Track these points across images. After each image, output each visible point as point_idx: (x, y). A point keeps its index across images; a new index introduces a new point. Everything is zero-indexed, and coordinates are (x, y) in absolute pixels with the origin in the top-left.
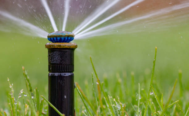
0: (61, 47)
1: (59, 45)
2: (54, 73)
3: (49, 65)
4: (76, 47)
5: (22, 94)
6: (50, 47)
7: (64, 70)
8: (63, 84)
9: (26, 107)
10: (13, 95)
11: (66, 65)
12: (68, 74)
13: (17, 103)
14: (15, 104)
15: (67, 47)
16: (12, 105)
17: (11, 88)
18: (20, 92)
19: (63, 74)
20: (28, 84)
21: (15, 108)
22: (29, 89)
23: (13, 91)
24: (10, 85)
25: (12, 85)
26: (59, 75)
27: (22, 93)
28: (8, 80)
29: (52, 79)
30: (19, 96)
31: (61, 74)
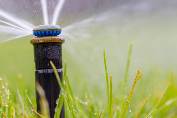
25: (7, 84)
28: (1, 80)
31: (47, 71)
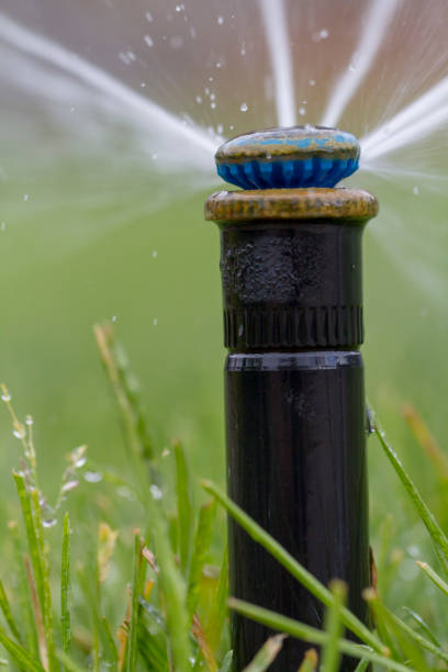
0: (299, 215)
1: (284, 202)
2: (258, 356)
3: (227, 315)
4: (371, 209)
5: (78, 469)
6: (236, 216)
7: (316, 340)
8: (313, 414)
9: (105, 540)
10: (33, 481)
11: (324, 308)
12: (332, 359)
13: (55, 522)
14: (46, 525)
15: (330, 213)
16: (30, 531)
17: (19, 440)
18: (71, 463)
19: (306, 359)
20: (131, 420)
21: (47, 549)
22: (137, 447)
23: (31, 454)
24: (16, 424)
25: (30, 422)
26: (288, 364)
27: (80, 464)
28: (7, 398)
29: (247, 390)
30: (67, 481)
31: (294, 360)
